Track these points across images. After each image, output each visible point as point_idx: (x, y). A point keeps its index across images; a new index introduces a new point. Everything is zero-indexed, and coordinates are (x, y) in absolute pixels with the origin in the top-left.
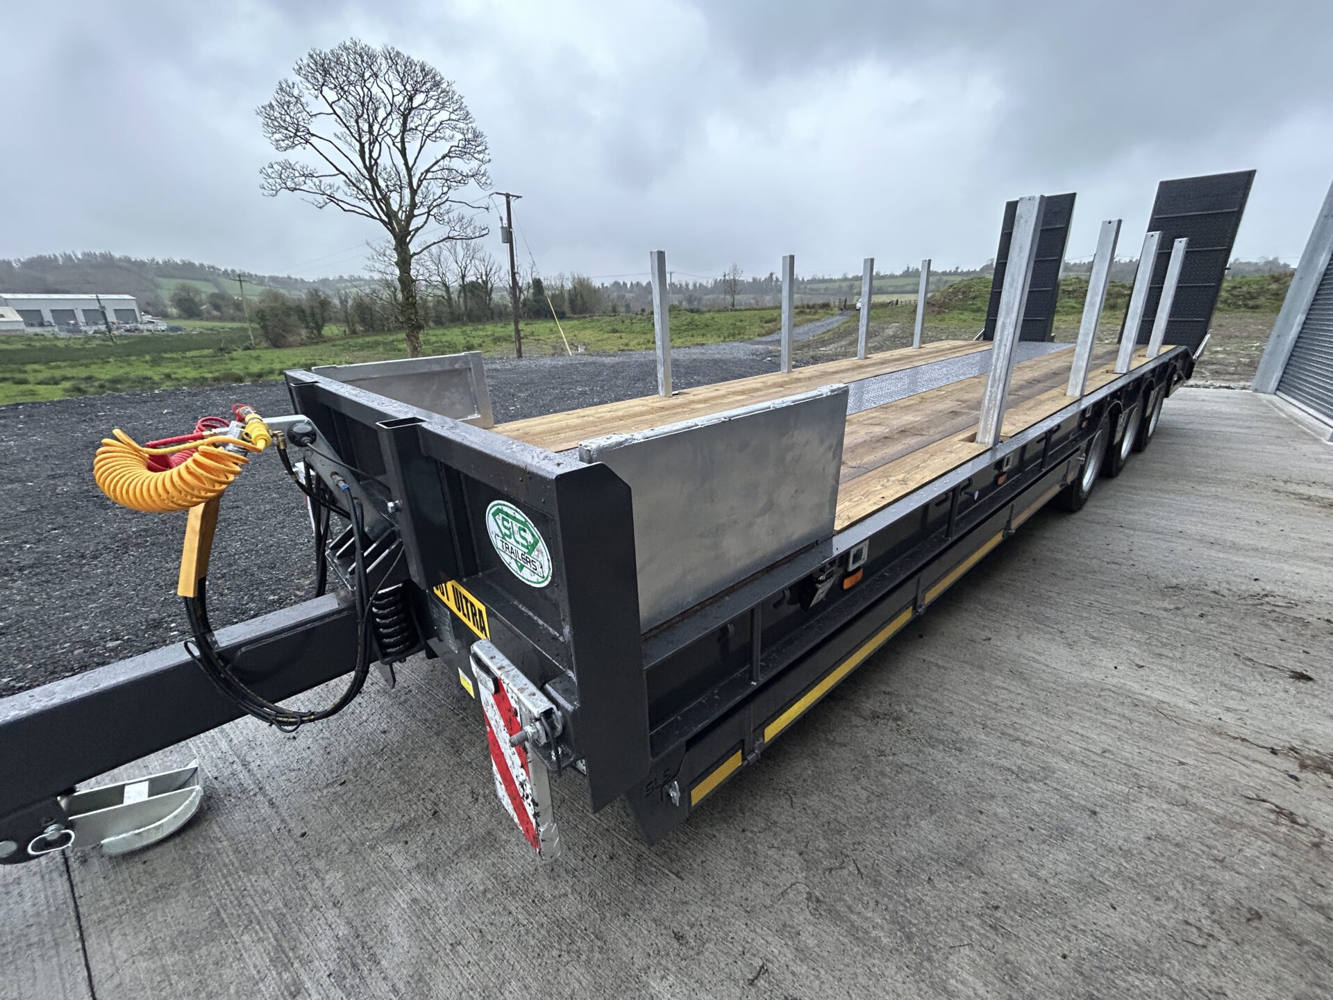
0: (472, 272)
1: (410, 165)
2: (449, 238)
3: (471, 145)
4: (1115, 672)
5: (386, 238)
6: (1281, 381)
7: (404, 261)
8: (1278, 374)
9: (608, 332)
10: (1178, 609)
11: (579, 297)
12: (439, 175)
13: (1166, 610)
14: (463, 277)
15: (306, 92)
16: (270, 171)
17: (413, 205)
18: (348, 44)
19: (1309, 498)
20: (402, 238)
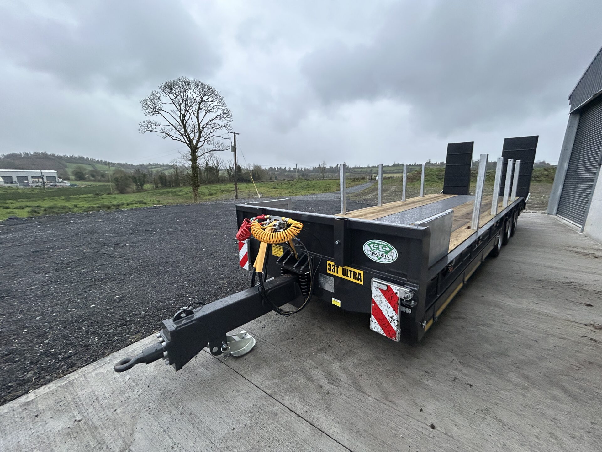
0: (211, 163)
1: (200, 122)
2: (213, 150)
5: (187, 150)
6: (558, 210)
7: (194, 159)
8: (556, 208)
9: (272, 188)
10: (543, 287)
11: (256, 174)
12: (210, 126)
14: (207, 164)
15: (162, 95)
16: (143, 124)
17: (200, 137)
18: (181, 78)
19: (578, 252)
20: (194, 149)
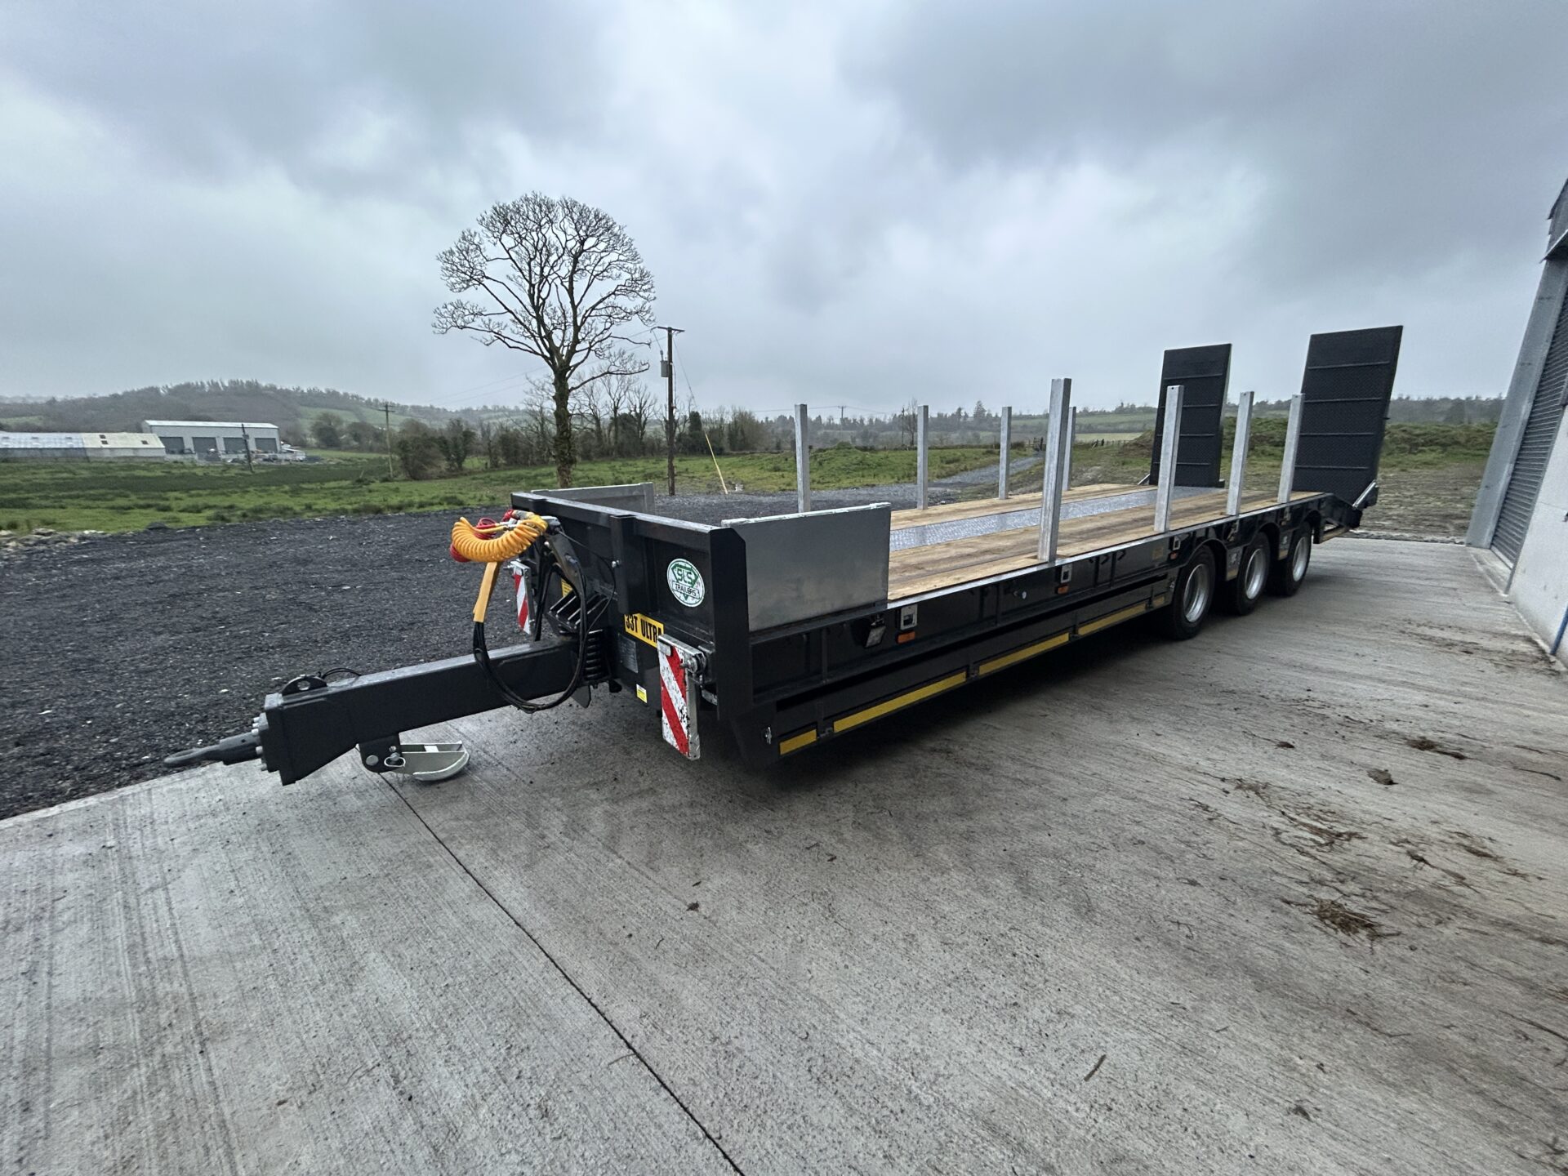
0: (625, 405)
1: (576, 303)
2: (608, 372)
3: (637, 284)
6: (1494, 534)
7: (562, 395)
8: (1491, 527)
9: (770, 471)
11: (739, 432)
12: (603, 312)
14: (616, 409)
16: (443, 311)
17: (576, 341)
18: (529, 196)
20: (562, 371)
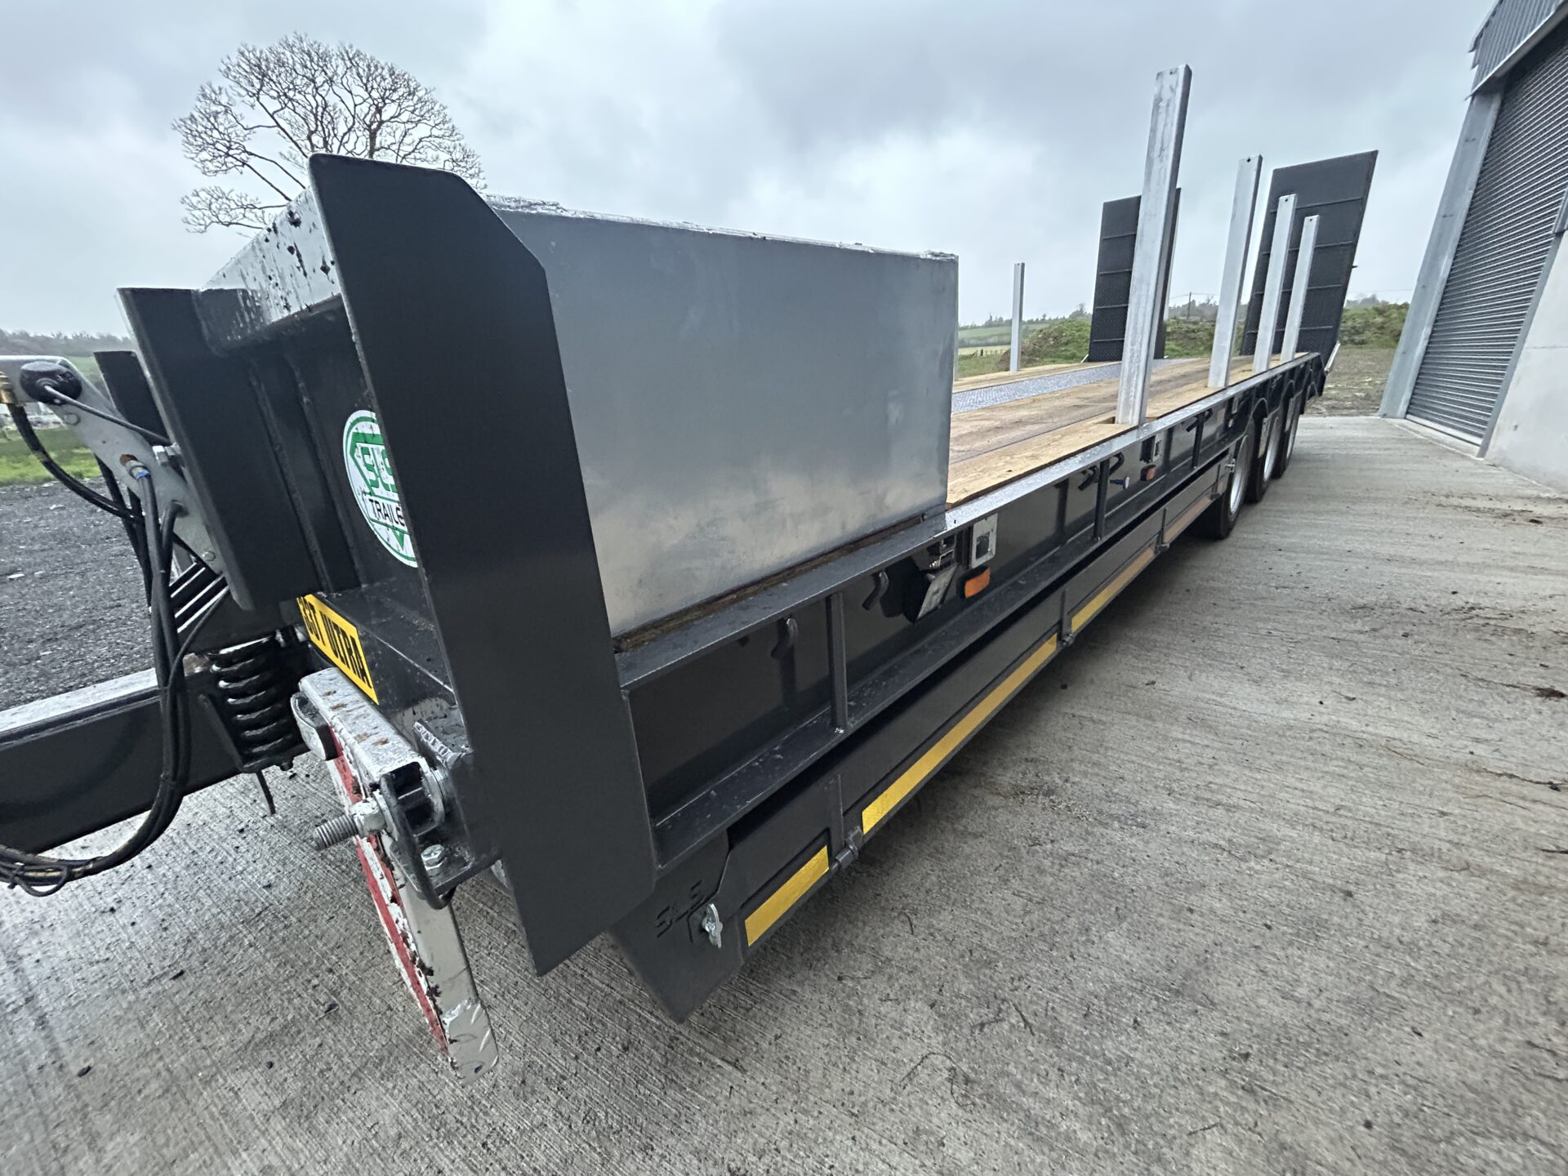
4: (1322, 708)
6: (1410, 404)
8: (1407, 395)
10: (1374, 630)
13: (1361, 632)
16: (195, 200)
18: (291, 40)
